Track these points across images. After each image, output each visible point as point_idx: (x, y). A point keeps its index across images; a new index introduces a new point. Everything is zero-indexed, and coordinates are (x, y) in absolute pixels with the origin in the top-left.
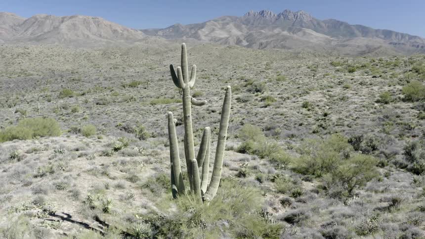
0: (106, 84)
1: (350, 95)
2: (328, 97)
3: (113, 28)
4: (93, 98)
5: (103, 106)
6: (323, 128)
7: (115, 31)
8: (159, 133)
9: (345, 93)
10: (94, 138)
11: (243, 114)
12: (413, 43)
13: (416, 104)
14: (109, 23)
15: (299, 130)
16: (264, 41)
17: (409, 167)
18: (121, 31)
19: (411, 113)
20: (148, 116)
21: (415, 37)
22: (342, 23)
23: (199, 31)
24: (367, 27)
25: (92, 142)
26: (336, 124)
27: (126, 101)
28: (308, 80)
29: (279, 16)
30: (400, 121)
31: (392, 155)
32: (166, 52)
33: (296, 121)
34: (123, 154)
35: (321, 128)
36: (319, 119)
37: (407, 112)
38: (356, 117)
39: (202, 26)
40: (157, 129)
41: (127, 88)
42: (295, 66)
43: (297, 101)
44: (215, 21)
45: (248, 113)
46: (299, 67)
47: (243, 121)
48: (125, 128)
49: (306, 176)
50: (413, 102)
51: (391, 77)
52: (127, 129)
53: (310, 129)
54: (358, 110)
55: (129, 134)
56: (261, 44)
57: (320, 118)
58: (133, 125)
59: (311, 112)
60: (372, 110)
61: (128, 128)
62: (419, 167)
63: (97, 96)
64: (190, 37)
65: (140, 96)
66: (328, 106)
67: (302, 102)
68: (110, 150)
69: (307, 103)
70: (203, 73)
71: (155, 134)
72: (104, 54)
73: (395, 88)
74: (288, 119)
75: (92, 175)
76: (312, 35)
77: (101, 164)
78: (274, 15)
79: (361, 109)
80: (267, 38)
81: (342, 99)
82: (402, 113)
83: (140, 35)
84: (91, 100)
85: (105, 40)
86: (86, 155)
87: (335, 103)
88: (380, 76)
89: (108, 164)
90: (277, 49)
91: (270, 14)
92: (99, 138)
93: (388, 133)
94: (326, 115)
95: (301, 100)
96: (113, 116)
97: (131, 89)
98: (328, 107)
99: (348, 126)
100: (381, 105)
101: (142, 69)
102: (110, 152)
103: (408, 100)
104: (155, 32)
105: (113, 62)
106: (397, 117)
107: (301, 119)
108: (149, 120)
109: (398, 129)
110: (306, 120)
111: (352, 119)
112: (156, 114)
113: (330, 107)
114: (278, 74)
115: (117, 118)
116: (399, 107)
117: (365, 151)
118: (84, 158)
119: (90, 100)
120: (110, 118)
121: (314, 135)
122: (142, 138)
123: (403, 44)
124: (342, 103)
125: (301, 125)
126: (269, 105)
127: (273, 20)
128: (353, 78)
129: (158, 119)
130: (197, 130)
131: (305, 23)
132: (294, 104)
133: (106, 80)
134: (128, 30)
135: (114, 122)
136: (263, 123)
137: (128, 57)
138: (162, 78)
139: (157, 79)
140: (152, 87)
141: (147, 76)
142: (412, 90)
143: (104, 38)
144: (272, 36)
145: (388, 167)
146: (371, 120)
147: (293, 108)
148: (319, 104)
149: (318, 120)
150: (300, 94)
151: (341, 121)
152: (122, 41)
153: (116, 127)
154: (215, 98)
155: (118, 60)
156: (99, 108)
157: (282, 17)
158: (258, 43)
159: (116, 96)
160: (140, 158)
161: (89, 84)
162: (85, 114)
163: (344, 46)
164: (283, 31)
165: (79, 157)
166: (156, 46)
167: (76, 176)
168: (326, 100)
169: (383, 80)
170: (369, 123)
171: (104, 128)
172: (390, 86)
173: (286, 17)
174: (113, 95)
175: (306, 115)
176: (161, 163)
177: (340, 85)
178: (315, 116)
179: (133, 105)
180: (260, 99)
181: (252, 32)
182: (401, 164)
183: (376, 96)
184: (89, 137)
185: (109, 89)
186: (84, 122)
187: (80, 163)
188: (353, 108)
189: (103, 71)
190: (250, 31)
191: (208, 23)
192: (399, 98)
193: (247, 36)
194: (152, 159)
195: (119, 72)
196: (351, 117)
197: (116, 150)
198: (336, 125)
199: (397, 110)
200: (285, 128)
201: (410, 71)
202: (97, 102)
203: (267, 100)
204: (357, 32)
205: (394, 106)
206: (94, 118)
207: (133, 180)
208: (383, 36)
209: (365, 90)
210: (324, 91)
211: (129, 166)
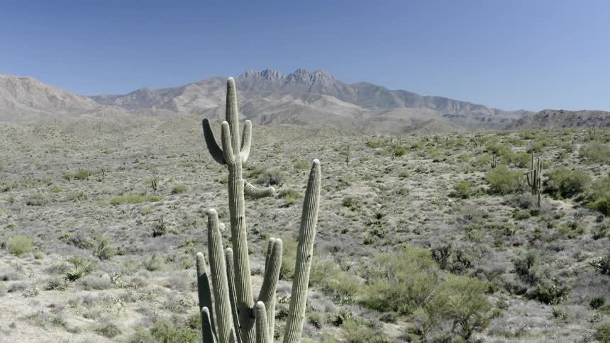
0: (40, 174)
1: (410, 187)
2: (378, 190)
3: (51, 93)
4: (22, 195)
5: (38, 207)
6: (379, 236)
7: (53, 98)
8: (128, 249)
9: (403, 185)
10: (29, 258)
11: (254, 217)
12: (476, 114)
13: (509, 197)
14: (44, 86)
15: (342, 240)
16: (268, 113)
17: (529, 291)
18: (62, 99)
19: (503, 211)
20: (108, 221)
21: (480, 107)
22: (378, 88)
23: (175, 99)
24: (413, 94)
25: (25, 264)
26: (396, 229)
27: (72, 199)
28: (340, 168)
29: (289, 78)
30: (490, 224)
31: (495, 274)
32: (126, 129)
33: (336, 227)
34: (86, 286)
35: (375, 236)
36: (371, 223)
37: (497, 210)
38: (424, 218)
39: (180, 91)
40: (124, 242)
41: (72, 181)
42: (315, 148)
43: (334, 197)
44: (198, 84)
45: (262, 215)
46: (322, 149)
47: (256, 227)
48: (74, 241)
49: (385, 314)
50: (502, 194)
51: (459, 162)
52: (77, 243)
53: (359, 238)
54: (425, 208)
55: (81, 250)
56: (264, 118)
57: (372, 221)
58: (87, 236)
59: (356, 213)
60: (446, 208)
61: (80, 241)
62: (547, 291)
63: (29, 192)
64: (162, 107)
65: (92, 192)
66: (380, 203)
67: (342, 199)
68: (61, 278)
69: (350, 199)
70: (183, 159)
71: (122, 249)
72: (36, 131)
73: (474, 175)
74: (323, 223)
75: (36, 325)
76: (336, 104)
77: (48, 304)
78: (282, 77)
79: (430, 207)
80: (272, 110)
81: (400, 193)
82: (490, 211)
83: (90, 104)
84: (18, 198)
85: (39, 111)
86: (21, 288)
87: (390, 199)
88: (444, 160)
89: (63, 305)
90: (288, 125)
91: (277, 75)
92: (36, 258)
93: (478, 242)
94: (379, 216)
95: (340, 196)
96: (54, 223)
97: (79, 182)
98: (380, 205)
99: (414, 232)
100: (458, 201)
101: (93, 153)
102: (62, 282)
103: (495, 192)
104: (111, 100)
105: (51, 143)
106: (484, 217)
107: (343, 224)
108: (111, 228)
109: (490, 234)
110: (351, 224)
111: (420, 222)
112: (120, 218)
113: (384, 204)
114: (293, 159)
115: (60, 226)
116: (484, 203)
117: (454, 270)
118: (19, 294)
119: (16, 198)
120: (49, 225)
121: (367, 246)
122: (103, 256)
123: (463, 116)
124: (399, 198)
125: (344, 232)
126: (292, 203)
127: (281, 83)
128: (405, 163)
129: (124, 226)
130: (187, 243)
131: (326, 88)
132: (329, 202)
133: (39, 169)
134: (71, 97)
135: (56, 231)
136: (287, 230)
137: (72, 136)
138: (123, 166)
139: (116, 167)
140: (110, 179)
141: (100, 163)
142: (501, 178)
143: (36, 107)
144: (280, 106)
145: (498, 293)
146: (446, 223)
147: (329, 207)
148: (366, 200)
149: (369, 225)
150: (337, 187)
151: (404, 225)
152: (63, 112)
153: (60, 239)
154: (210, 194)
155: (58, 140)
156: (32, 210)
157: (293, 79)
158: (260, 117)
159: (56, 192)
160: (113, 293)
161: (16, 175)
162: (11, 219)
163: (381, 120)
164: (295, 99)
165: (9, 291)
166: (113, 120)
167: (9, 329)
168: (376, 195)
169: (449, 166)
170: (444, 226)
171: (42, 242)
172: (466, 173)
173: (299, 79)
174: (52, 190)
175: (350, 217)
176: (150, 299)
177: (387, 173)
178: (362, 218)
179: (85, 205)
180: (278, 194)
181: (250, 100)
182: (516, 288)
183: (449, 187)
184: (21, 256)
185: (45, 182)
186: (9, 233)
187: (13, 302)
188: (418, 205)
189: (35, 156)
190: (248, 99)
191: (188, 88)
192: (483, 189)
193: (244, 107)
194: (135, 294)
195: (58, 158)
196: (417, 219)
197: (72, 278)
198: (398, 232)
199: (482, 208)
200: (322, 237)
201: (484, 152)
202: (28, 201)
203: (288, 195)
204: (398, 100)
205: (477, 202)
206: (24, 226)
207: (109, 333)
208: (434, 106)
209: (431, 180)
210: (373, 182)
211: (98, 308)
